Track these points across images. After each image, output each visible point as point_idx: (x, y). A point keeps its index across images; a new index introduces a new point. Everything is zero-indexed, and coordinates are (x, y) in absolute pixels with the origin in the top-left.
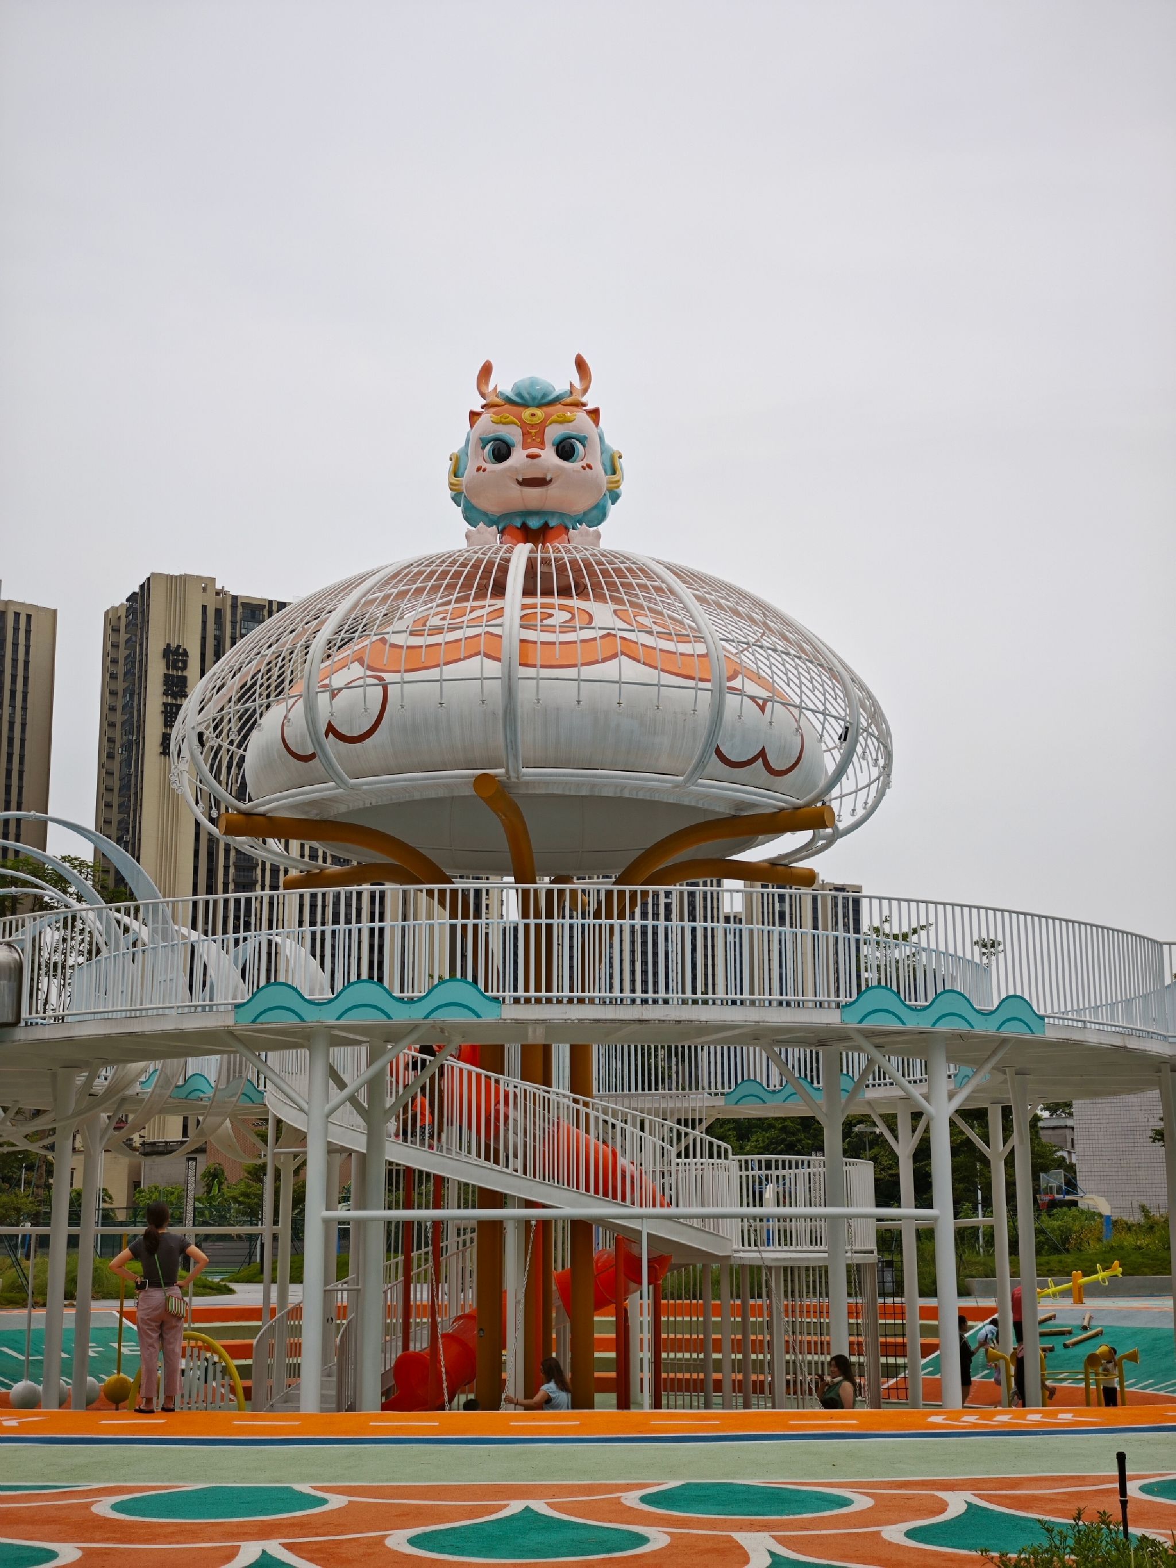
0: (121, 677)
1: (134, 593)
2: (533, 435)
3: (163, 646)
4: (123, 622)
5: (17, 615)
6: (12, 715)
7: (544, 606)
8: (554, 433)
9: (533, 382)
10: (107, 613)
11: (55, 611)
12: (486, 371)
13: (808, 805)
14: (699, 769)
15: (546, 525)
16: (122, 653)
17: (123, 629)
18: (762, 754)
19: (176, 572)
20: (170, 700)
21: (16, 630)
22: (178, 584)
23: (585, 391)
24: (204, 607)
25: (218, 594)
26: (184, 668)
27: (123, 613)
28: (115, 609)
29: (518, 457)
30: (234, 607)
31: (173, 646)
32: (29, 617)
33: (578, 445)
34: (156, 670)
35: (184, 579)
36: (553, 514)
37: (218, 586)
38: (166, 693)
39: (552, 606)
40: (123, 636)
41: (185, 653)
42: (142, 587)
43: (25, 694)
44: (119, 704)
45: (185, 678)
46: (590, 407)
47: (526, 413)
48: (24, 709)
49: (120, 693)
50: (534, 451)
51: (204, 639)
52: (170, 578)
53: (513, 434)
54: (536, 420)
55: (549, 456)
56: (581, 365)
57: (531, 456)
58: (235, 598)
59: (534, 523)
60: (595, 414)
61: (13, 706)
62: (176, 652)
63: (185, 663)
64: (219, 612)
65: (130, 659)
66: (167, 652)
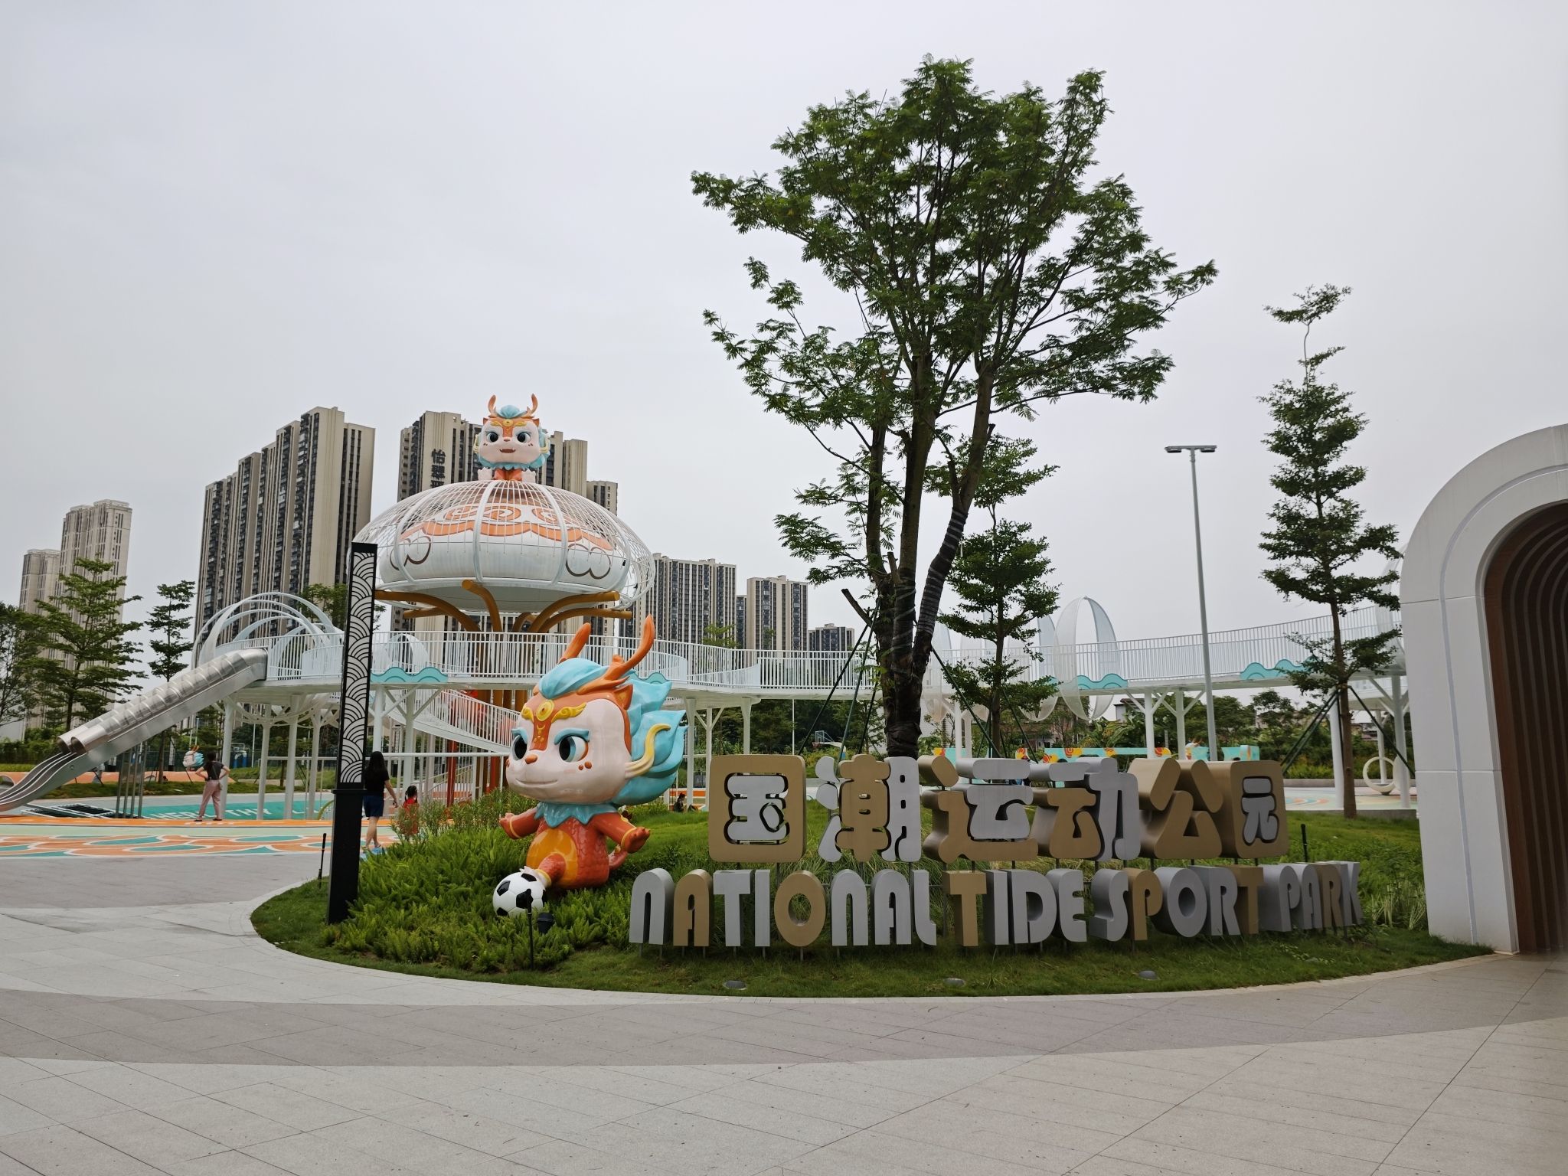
0: (409, 466)
1: (417, 422)
2: (508, 431)
3: (432, 450)
4: (411, 436)
5: (353, 431)
6: (350, 484)
7: (501, 507)
8: (517, 430)
9: (509, 407)
10: (402, 431)
11: (374, 430)
12: (493, 400)
13: (610, 591)
14: (558, 577)
15: (513, 469)
16: (410, 453)
17: (410, 440)
18: (590, 571)
19: (439, 411)
20: (435, 479)
21: (353, 439)
22: (441, 417)
23: (534, 411)
24: (455, 430)
25: (462, 423)
26: (443, 462)
27: (410, 431)
28: (406, 429)
29: (501, 439)
30: (471, 430)
31: (437, 451)
32: (360, 432)
33: (527, 436)
34: (428, 463)
35: (444, 414)
36: (516, 464)
37: (462, 419)
38: (433, 476)
39: (504, 507)
40: (411, 444)
41: (444, 454)
42: (421, 418)
43: (357, 474)
44: (408, 480)
45: (443, 467)
46: (535, 418)
47: (505, 421)
48: (357, 481)
49: (409, 475)
50: (507, 438)
51: (454, 447)
52: (436, 414)
53: (499, 430)
54: (509, 425)
55: (514, 440)
56: (534, 399)
57: (506, 440)
58: (471, 425)
59: (508, 468)
60: (537, 421)
61: (351, 480)
62: (439, 453)
63: (443, 459)
64: (462, 433)
65: (414, 457)
66: (434, 453)
